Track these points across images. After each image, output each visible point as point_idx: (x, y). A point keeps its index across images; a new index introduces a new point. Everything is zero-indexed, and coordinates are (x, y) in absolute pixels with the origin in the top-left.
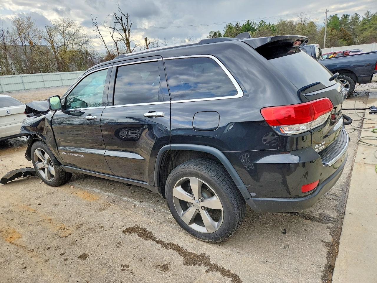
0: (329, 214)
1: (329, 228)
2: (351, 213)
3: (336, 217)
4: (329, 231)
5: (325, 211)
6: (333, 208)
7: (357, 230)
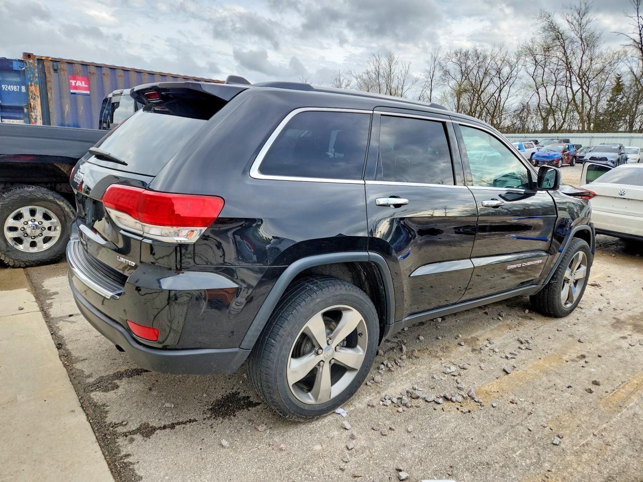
0: (106, 394)
1: (90, 376)
2: (73, 413)
3: (92, 395)
4: (87, 373)
5: (114, 396)
6: (107, 406)
7: (51, 391)
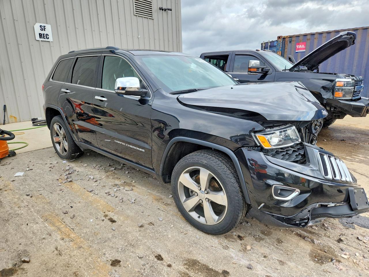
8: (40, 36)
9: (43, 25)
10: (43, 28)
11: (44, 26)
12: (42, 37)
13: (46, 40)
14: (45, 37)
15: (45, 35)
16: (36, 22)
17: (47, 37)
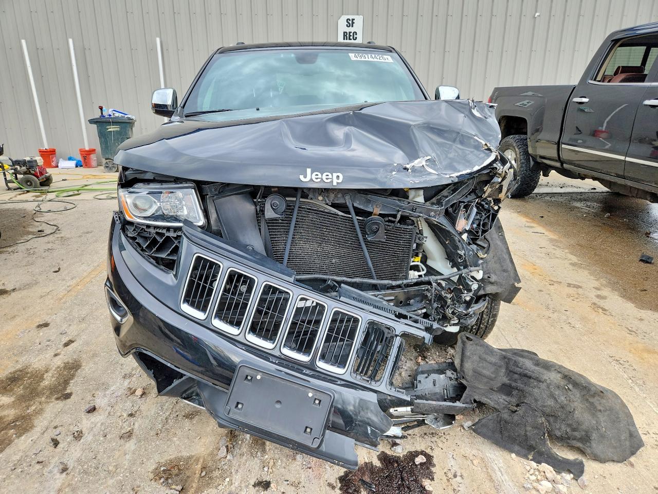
8: (344, 36)
9: (351, 17)
10: (350, 23)
11: (353, 20)
12: (347, 37)
13: (352, 41)
14: (351, 37)
15: (351, 34)
16: (343, 15)
17: (355, 36)
